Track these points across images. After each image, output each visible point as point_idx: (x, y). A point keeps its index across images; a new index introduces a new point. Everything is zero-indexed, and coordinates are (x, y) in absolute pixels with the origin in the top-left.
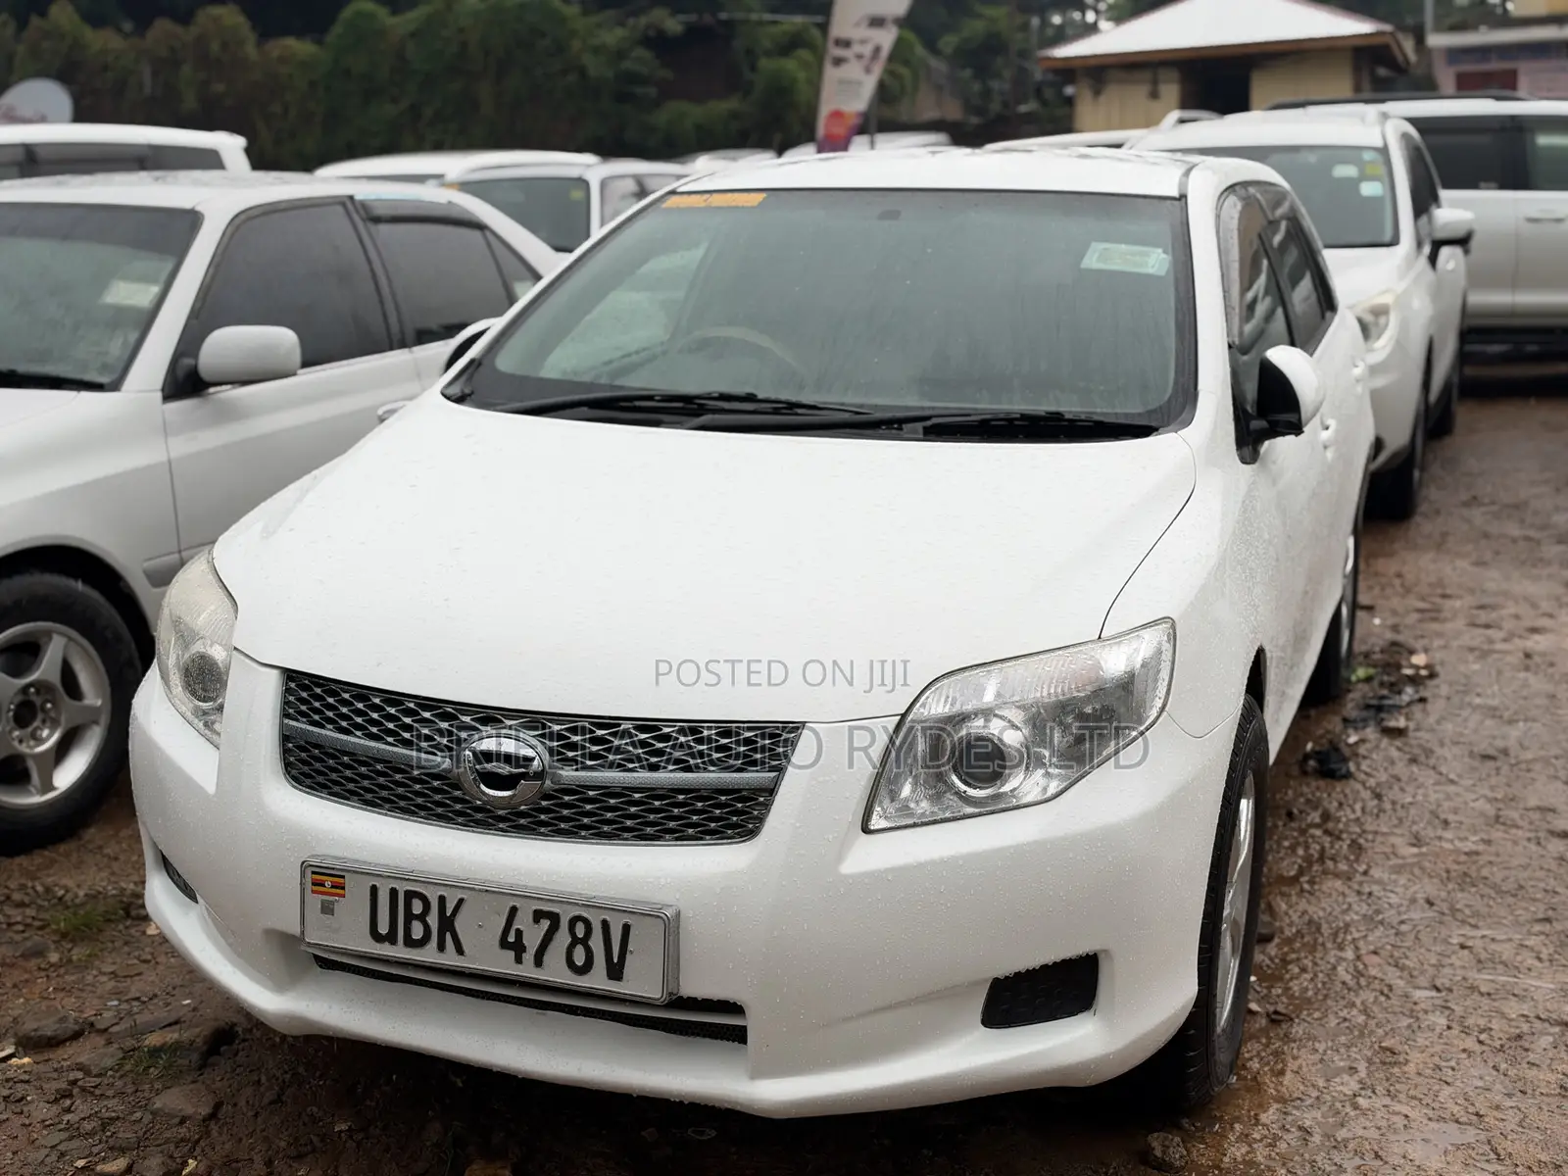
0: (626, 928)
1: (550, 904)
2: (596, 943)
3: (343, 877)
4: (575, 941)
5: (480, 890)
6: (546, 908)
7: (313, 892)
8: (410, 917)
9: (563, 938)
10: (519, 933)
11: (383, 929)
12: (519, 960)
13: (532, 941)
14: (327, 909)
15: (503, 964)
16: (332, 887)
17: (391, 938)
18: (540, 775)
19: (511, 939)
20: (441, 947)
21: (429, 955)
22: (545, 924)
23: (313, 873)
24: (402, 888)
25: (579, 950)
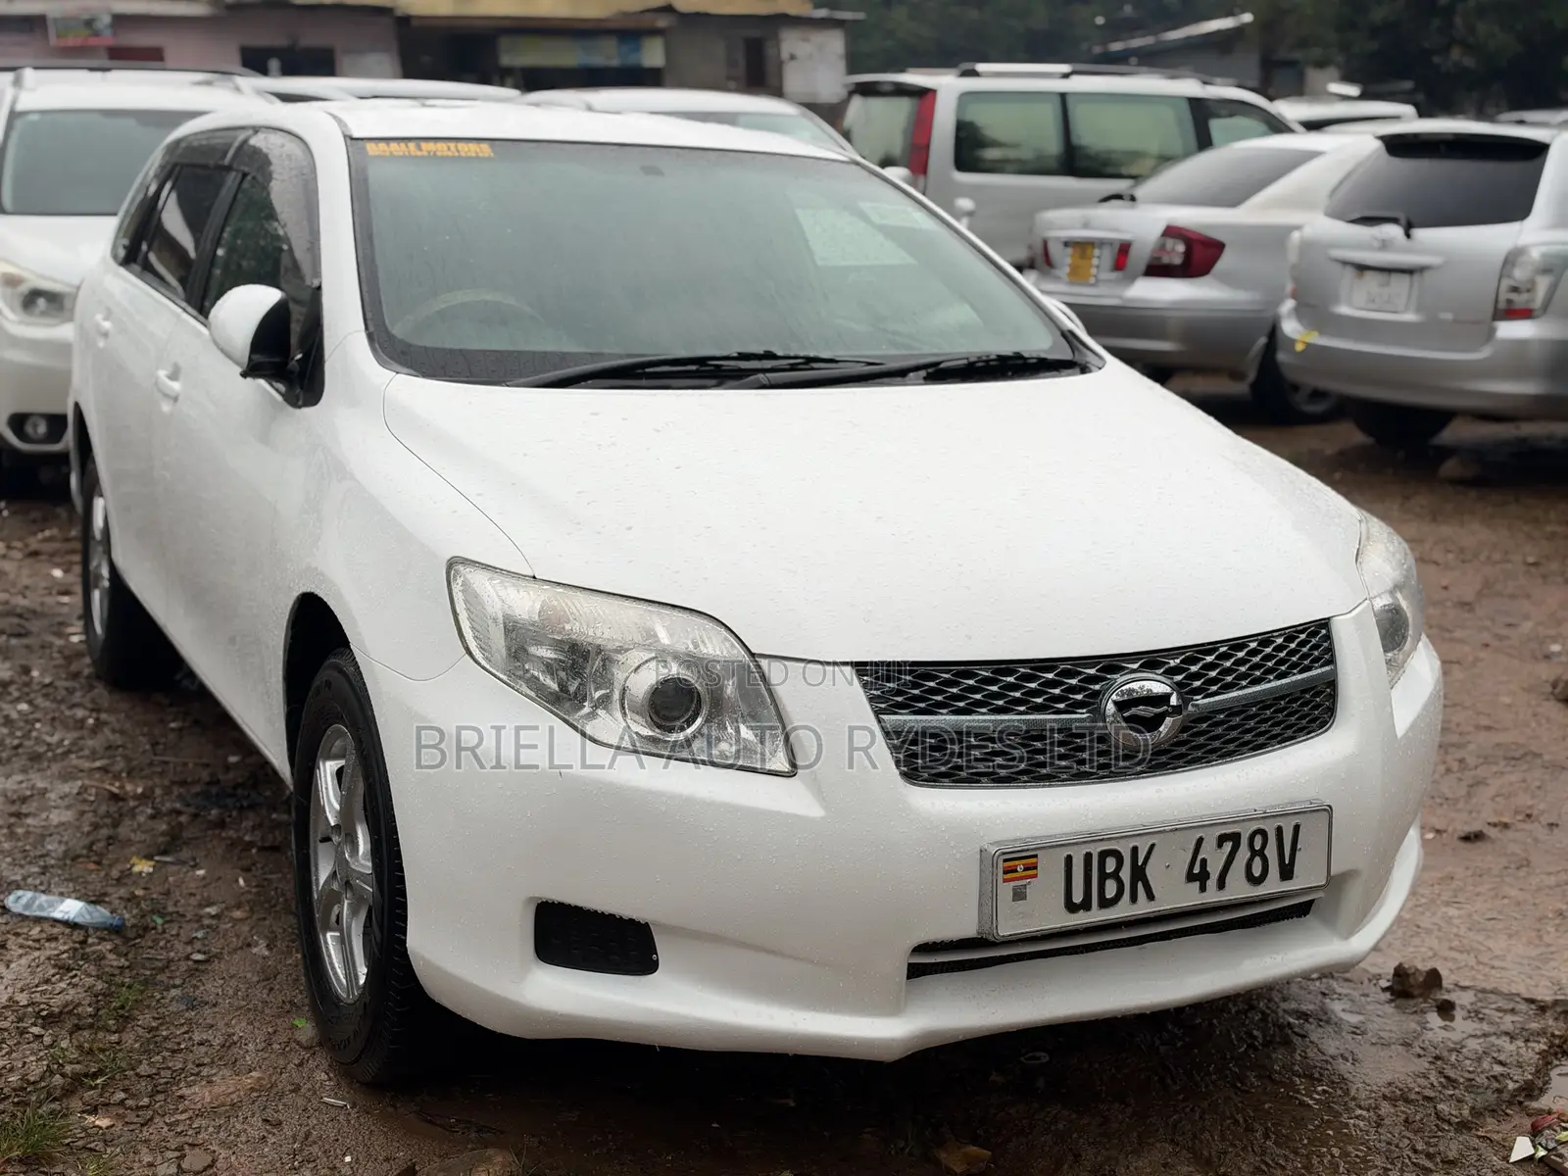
0: (1297, 828)
1: (1231, 826)
2: (1271, 852)
3: (1036, 856)
4: (1252, 855)
5: (1171, 831)
6: (1228, 830)
7: (1005, 881)
8: (1103, 877)
9: (1244, 854)
10: (1204, 862)
11: (1078, 898)
12: (1203, 889)
13: (1214, 870)
14: (1019, 895)
15: (1190, 897)
16: (1026, 869)
17: (1086, 905)
18: (1177, 710)
19: (1196, 870)
20: (1134, 899)
21: (1123, 910)
22: (1228, 846)
23: (1005, 861)
24: (1095, 850)
25: (1257, 861)
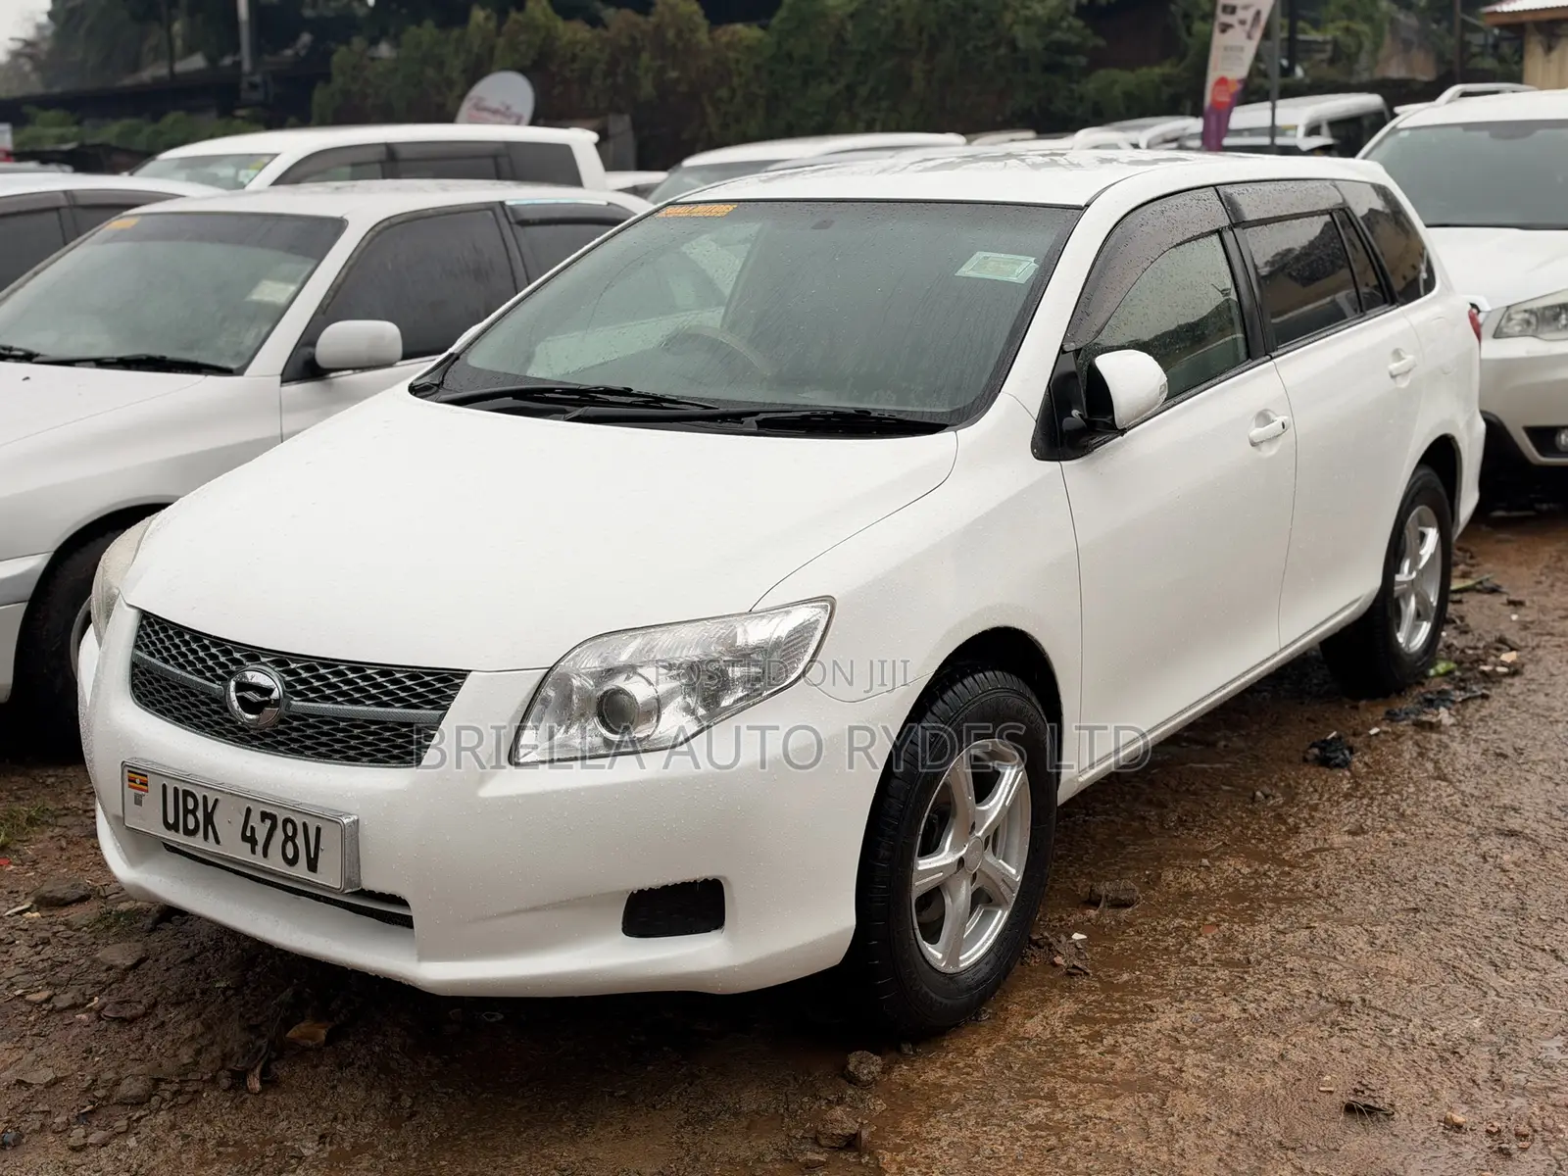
0: (318, 830)
1: (270, 807)
2: (300, 841)
3: (146, 776)
4: (287, 839)
5: (227, 793)
6: (268, 810)
7: (130, 786)
8: (187, 811)
9: (279, 836)
10: (253, 829)
11: (171, 820)
12: (253, 850)
13: (261, 837)
14: (138, 801)
15: (242, 852)
16: (141, 783)
17: (174, 827)
18: (277, 703)
19: (248, 834)
20: (206, 837)
21: (197, 842)
22: (268, 823)
23: (129, 771)
24: (182, 787)
25: (290, 846)
